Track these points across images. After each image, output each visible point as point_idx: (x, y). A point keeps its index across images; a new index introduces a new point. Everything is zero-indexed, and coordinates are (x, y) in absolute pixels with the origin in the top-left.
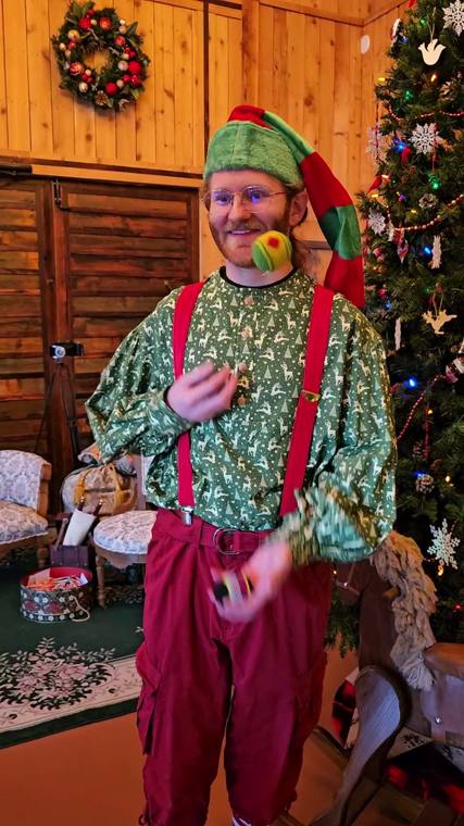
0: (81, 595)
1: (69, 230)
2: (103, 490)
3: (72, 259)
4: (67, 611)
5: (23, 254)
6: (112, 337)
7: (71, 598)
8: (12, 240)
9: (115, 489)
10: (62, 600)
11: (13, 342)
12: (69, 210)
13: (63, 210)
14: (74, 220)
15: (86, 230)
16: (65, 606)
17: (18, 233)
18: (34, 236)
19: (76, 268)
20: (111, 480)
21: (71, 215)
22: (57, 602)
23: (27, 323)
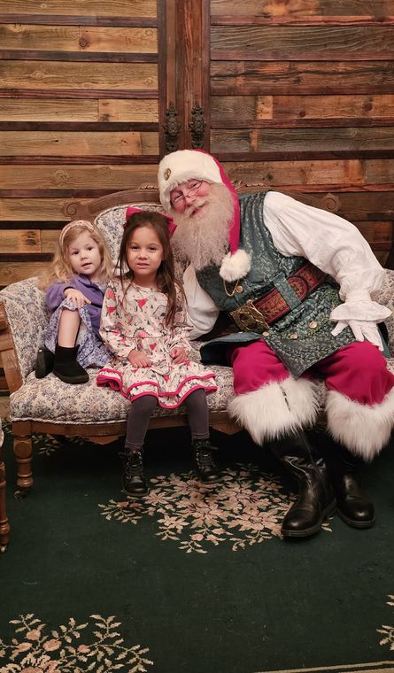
11: (360, 101)
23: (385, 71)
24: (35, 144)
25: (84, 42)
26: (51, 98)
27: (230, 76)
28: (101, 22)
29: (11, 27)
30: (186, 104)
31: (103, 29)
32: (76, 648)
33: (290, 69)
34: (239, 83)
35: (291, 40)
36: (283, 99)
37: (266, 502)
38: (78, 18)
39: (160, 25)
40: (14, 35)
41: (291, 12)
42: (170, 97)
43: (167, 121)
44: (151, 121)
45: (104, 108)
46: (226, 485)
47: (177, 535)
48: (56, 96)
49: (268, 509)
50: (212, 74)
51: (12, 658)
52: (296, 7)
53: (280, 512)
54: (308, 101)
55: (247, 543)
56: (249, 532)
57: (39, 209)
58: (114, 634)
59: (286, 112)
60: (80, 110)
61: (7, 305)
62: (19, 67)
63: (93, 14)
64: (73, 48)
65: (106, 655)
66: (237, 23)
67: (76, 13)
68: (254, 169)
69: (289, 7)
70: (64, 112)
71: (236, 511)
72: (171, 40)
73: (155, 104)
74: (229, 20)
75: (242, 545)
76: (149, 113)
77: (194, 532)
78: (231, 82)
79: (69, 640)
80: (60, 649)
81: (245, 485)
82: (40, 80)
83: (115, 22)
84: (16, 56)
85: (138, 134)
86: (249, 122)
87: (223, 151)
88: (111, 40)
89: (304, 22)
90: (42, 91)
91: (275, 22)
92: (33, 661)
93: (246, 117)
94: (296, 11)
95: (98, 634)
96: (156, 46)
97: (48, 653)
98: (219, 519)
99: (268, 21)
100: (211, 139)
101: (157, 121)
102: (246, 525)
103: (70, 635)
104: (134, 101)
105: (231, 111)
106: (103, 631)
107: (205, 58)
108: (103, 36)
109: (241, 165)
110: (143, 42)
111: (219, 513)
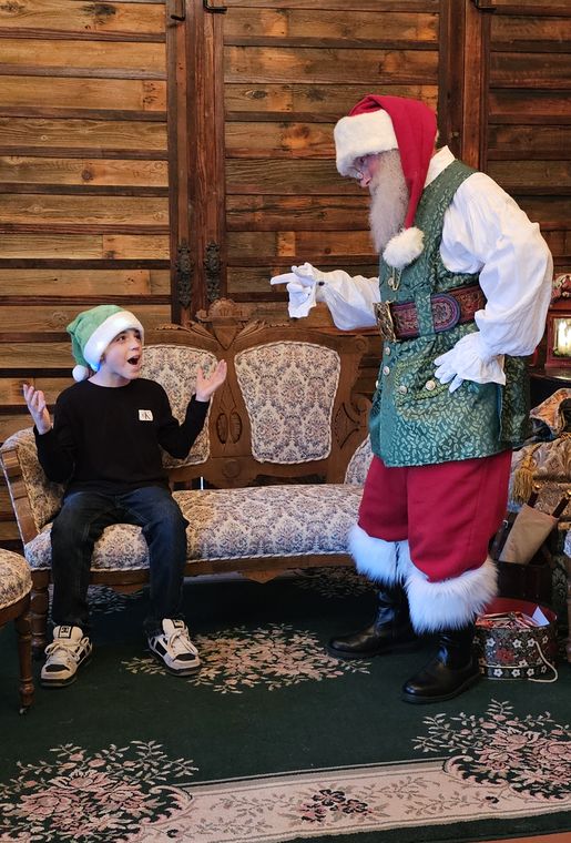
0: (545, 640)
1: (490, 46)
3: (491, 97)
4: (523, 664)
5: (415, 90)
7: (531, 643)
8: (399, 66)
10: (517, 644)
12: (491, 10)
13: (484, 11)
14: (499, 29)
15: (519, 45)
16: (521, 654)
17: (407, 53)
18: (432, 58)
19: (496, 111)
21: (495, 20)
22: (509, 647)
24: (30, 283)
25: (88, 175)
26: (50, 234)
27: (248, 210)
28: (106, 154)
29: (7, 160)
30: (200, 241)
31: (108, 161)
32: (121, 763)
33: (313, 203)
34: (257, 218)
35: (313, 174)
36: (307, 235)
37: (302, 653)
38: (82, 150)
39: (171, 157)
40: (11, 167)
41: (311, 145)
42: (183, 233)
43: (178, 258)
44: (160, 258)
45: (109, 244)
46: (258, 642)
47: (211, 681)
48: (55, 231)
49: (303, 659)
50: (229, 208)
51: (60, 773)
52: (316, 140)
53: (316, 661)
54: (333, 236)
55: (283, 684)
56: (285, 676)
57: (34, 355)
58: (157, 753)
59: (309, 249)
60: (82, 247)
61: (20, 451)
62: (15, 200)
63: (98, 146)
64: (75, 180)
65: (152, 766)
66: (254, 155)
67: (80, 145)
68: (276, 310)
69: (309, 140)
70: (64, 249)
71: (269, 660)
72: (183, 173)
73: (166, 240)
74: (244, 152)
75: (279, 686)
76: (160, 250)
77: (227, 678)
78: (248, 217)
79: (113, 759)
80: (106, 765)
81: (278, 641)
82: (37, 214)
83: (122, 154)
84: (12, 189)
85: (147, 272)
86: (270, 259)
87: (242, 291)
88: (118, 173)
89: (326, 155)
90: (40, 226)
91: (295, 155)
92: (81, 774)
93: (267, 253)
94: (317, 144)
95: (142, 754)
96: (167, 179)
97: (94, 768)
98: (252, 667)
99: (287, 154)
100: (229, 277)
101: (168, 257)
102: (280, 671)
103: (114, 756)
104: (143, 237)
105: (250, 247)
106: (146, 752)
107: (220, 192)
108: (108, 169)
109: (261, 306)
110: (153, 175)
111: (253, 664)
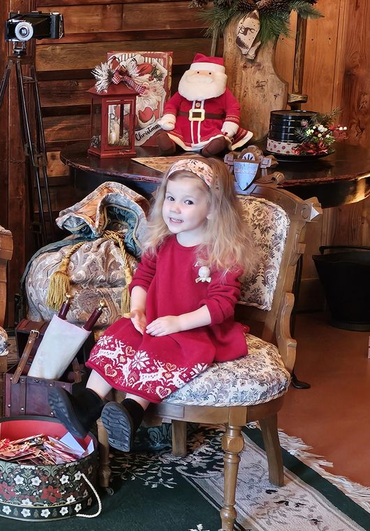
2: (102, 284)
6: (105, 4)
9: (124, 283)
20: (116, 265)
